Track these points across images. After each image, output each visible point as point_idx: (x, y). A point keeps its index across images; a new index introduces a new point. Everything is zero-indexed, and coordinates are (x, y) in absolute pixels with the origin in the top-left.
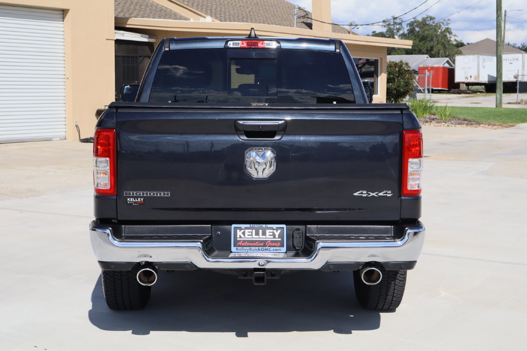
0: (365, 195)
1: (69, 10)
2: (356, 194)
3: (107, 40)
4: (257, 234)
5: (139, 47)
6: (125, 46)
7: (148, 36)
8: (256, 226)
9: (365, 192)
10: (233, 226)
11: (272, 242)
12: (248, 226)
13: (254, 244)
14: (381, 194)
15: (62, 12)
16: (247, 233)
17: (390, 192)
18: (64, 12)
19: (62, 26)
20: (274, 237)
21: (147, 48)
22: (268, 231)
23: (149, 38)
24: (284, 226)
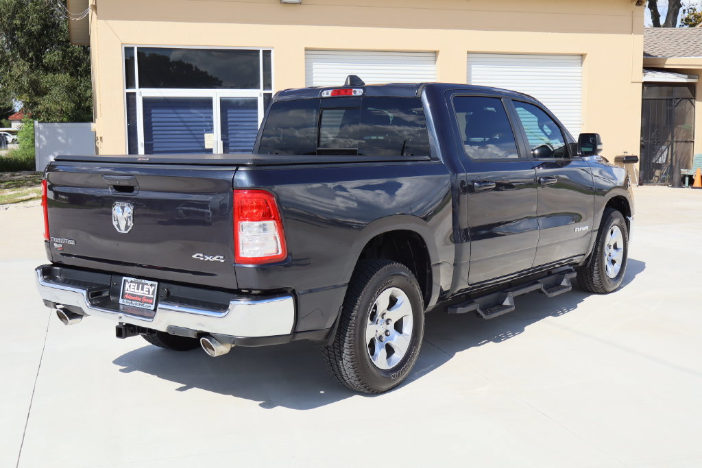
0: (202, 259)
1: (586, 54)
2: (195, 256)
3: (632, 82)
4: (138, 289)
5: (677, 89)
6: (656, 88)
7: (686, 76)
8: (138, 280)
9: (201, 255)
10: (124, 278)
11: (147, 298)
12: (133, 279)
13: (136, 298)
14: (215, 259)
15: (580, 57)
16: (132, 287)
17: (222, 257)
18: (582, 56)
19: (580, 71)
20: (149, 294)
21: (686, 89)
22: (145, 286)
23: (688, 78)
24: (156, 283)
